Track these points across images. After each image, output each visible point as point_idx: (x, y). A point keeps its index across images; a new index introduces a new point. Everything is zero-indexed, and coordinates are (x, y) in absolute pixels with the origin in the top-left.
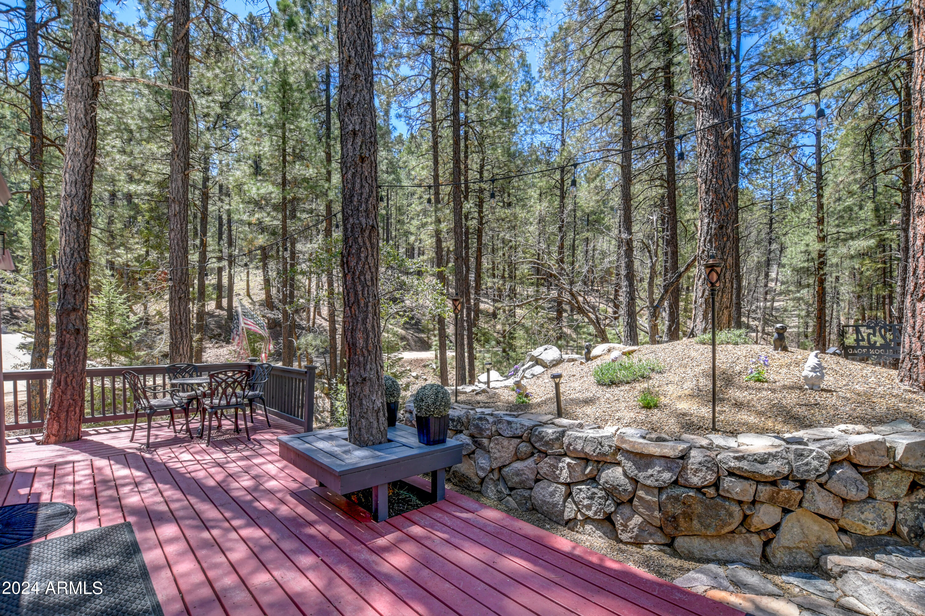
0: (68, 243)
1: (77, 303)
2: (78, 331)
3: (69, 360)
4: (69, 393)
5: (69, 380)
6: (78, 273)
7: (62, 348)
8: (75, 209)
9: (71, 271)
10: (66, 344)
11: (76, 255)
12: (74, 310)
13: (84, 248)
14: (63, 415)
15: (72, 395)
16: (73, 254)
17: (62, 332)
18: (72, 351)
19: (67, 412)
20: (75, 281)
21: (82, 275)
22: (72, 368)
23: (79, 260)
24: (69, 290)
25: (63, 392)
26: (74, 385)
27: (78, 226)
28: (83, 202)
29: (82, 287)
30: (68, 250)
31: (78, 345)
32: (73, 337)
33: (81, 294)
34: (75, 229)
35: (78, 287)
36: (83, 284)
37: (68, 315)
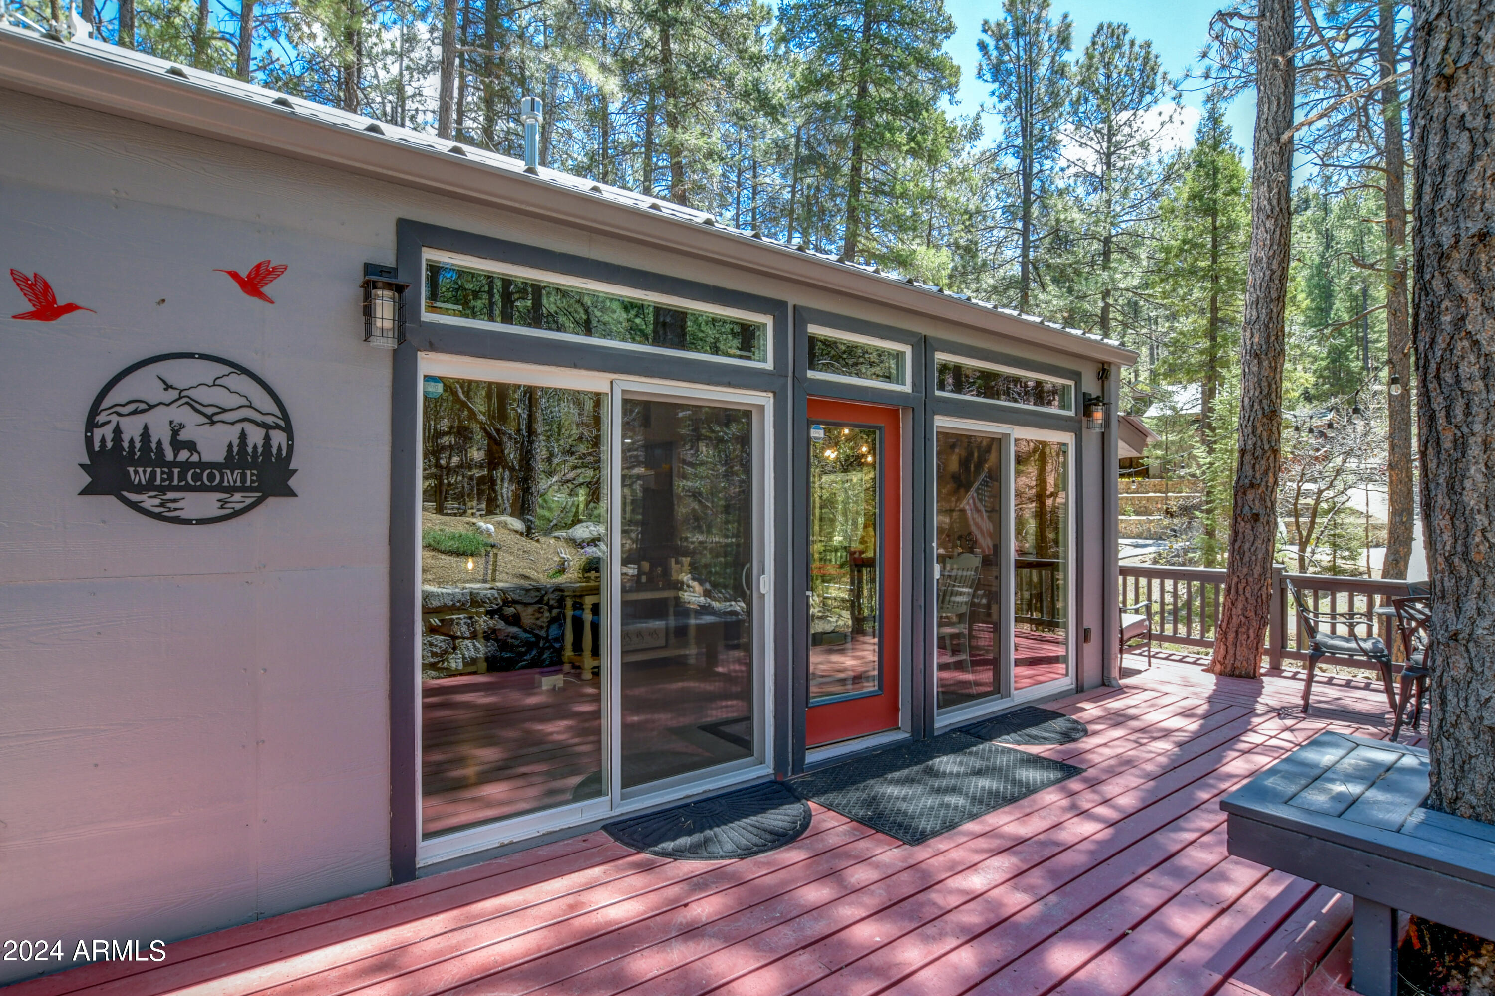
0: (1246, 390)
1: (1258, 476)
2: (1256, 517)
3: (1241, 559)
4: (1240, 606)
5: (1241, 587)
6: (1259, 432)
7: (1235, 541)
8: (1256, 340)
9: (1250, 429)
10: (1241, 535)
11: (1256, 406)
12: (1252, 486)
13: (1269, 394)
14: (1231, 636)
15: (1245, 609)
16: (1252, 406)
17: (1236, 519)
18: (1247, 546)
19: (1237, 632)
20: (1255, 444)
21: (1265, 434)
22: (1245, 571)
23: (1260, 413)
24: (1248, 458)
25: (1233, 604)
26: (1248, 595)
27: (1260, 363)
28: (1267, 327)
29: (1264, 451)
30: (1247, 400)
31: (1255, 537)
32: (1249, 526)
33: (1263, 462)
34: (1255, 369)
35: (1259, 452)
36: (1266, 447)
37: (1245, 493)
